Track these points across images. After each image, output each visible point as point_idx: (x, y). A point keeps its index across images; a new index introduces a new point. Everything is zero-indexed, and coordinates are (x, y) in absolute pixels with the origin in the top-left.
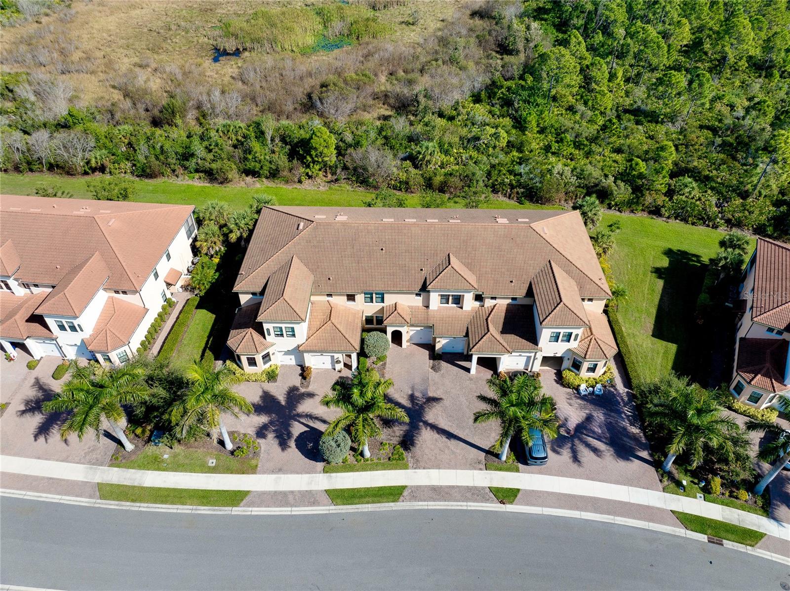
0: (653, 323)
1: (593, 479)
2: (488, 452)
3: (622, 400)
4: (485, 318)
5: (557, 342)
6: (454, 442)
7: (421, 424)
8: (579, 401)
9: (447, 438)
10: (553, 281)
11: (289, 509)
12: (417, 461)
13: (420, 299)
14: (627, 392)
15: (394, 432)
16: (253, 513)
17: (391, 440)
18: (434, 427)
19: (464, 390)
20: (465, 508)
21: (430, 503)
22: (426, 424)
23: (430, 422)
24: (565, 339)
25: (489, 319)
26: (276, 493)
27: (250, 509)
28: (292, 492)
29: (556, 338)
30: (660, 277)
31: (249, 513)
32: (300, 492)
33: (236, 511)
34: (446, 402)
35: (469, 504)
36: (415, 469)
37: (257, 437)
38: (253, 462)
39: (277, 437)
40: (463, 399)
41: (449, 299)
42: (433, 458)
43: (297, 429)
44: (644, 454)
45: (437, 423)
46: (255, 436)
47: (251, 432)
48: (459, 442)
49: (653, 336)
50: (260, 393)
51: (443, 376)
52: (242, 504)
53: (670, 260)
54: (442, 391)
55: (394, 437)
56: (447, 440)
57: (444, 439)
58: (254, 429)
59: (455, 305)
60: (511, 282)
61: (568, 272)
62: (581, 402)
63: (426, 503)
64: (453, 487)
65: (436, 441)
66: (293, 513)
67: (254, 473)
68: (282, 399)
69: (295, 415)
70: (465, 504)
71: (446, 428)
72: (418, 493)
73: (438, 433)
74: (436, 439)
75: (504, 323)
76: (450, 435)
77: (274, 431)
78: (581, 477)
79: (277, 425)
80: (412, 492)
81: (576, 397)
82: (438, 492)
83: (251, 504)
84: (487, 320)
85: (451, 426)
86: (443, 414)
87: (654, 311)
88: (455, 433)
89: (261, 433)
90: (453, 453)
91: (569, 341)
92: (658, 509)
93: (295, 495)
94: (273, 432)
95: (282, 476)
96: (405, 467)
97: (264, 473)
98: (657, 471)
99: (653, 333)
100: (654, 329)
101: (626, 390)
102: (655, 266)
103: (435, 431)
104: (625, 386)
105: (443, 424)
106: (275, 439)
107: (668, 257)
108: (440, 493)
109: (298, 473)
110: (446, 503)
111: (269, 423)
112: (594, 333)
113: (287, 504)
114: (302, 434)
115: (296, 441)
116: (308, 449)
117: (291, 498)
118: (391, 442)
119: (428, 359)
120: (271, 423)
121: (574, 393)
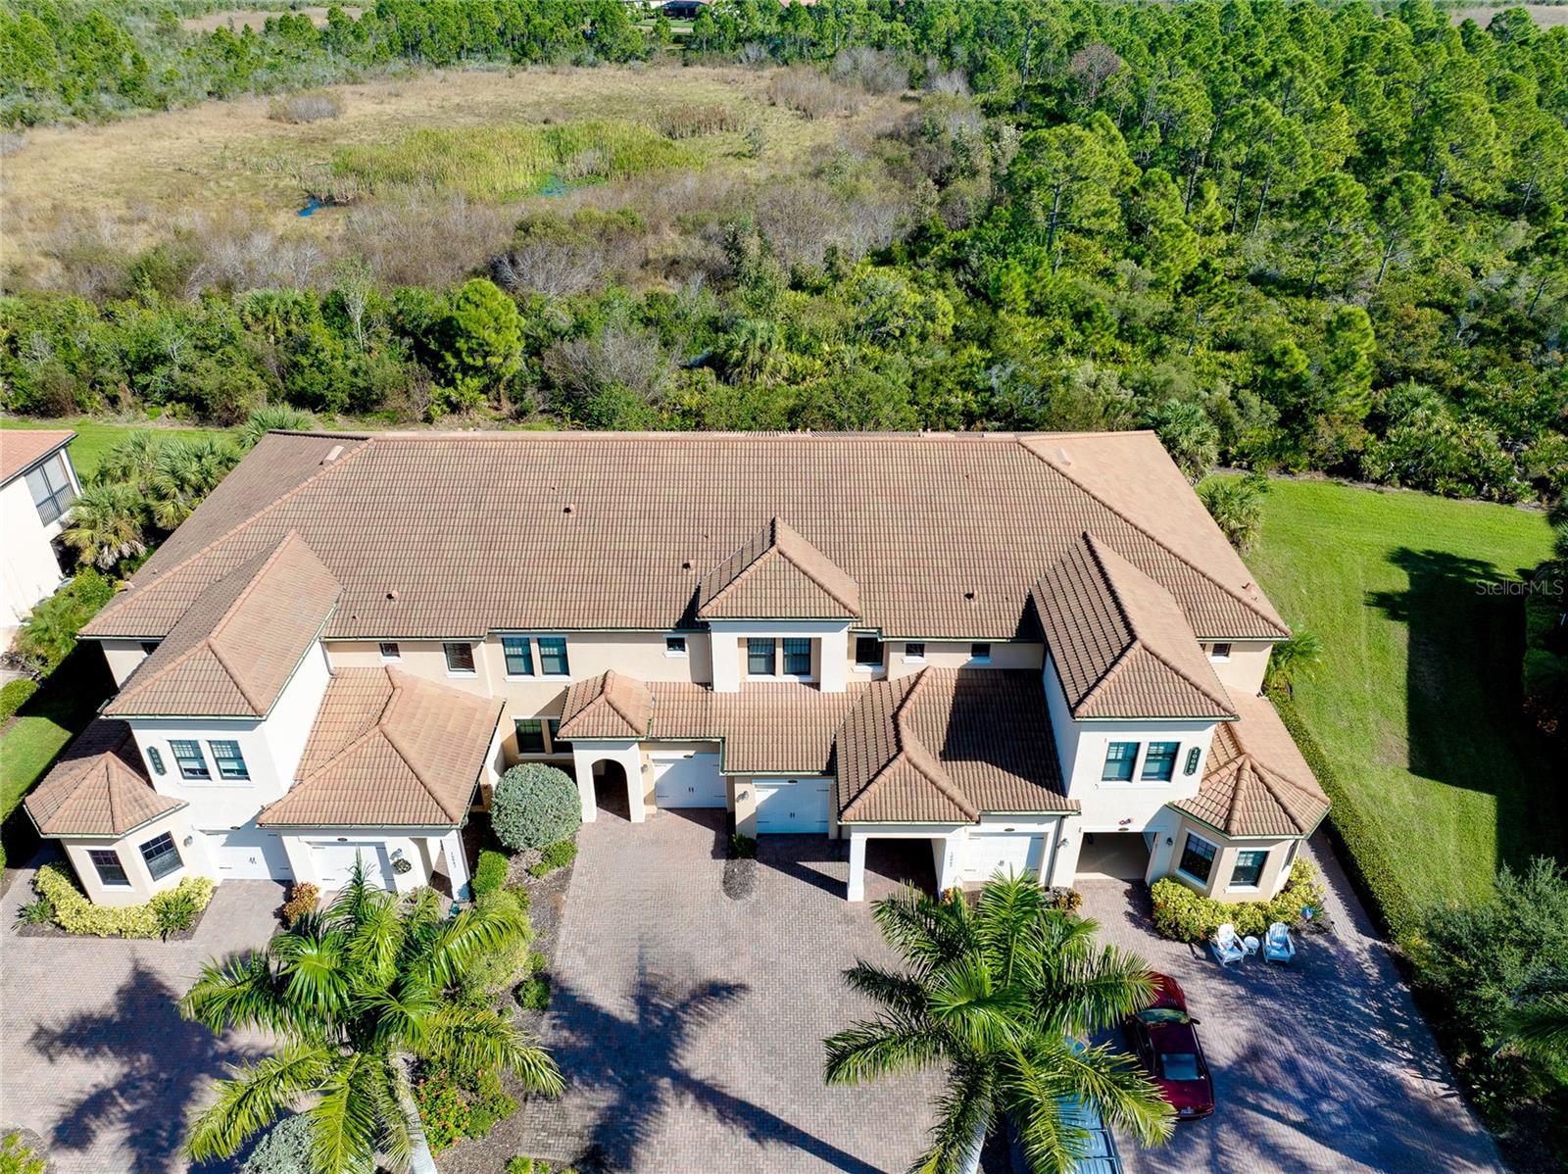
0: (1406, 734)
4: (889, 712)
5: (1129, 778)
6: (778, 1152)
7: (665, 1083)
8: (1218, 985)
9: (752, 1136)
10: (1102, 587)
13: (682, 658)
14: (1373, 949)
15: (563, 1116)
17: (547, 1147)
18: (711, 1096)
22: (684, 1082)
23: (698, 1075)
24: (1155, 767)
25: (903, 713)
29: (1127, 765)
30: (1394, 615)
34: (760, 1001)
37: (54, 1143)
39: (132, 1141)
41: (774, 655)
45: (722, 1078)
46: (48, 1141)
47: (40, 1121)
48: (798, 1150)
49: (1413, 770)
50: (122, 976)
51: (755, 910)
53: (1411, 576)
54: (748, 960)
55: (558, 1134)
56: (752, 1144)
57: (741, 1140)
58: (54, 1113)
59: (795, 679)
60: (970, 596)
61: (1144, 566)
62: (1222, 987)
65: (715, 1149)
69: (219, 1057)
71: (756, 1100)
73: (722, 1117)
74: (714, 1141)
75: (951, 727)
76: (764, 1126)
77: (130, 1118)
79: (143, 1096)
81: (1203, 969)
84: (895, 717)
85: (773, 1089)
86: (748, 1045)
87: (1398, 703)
88: (784, 1117)
89: (76, 1125)
91: (1167, 775)
94: (125, 1120)
99: (1411, 762)
100: (1411, 751)
101: (1368, 941)
102: (1374, 590)
103: (712, 1110)
104: (1362, 929)
105: (746, 1084)
106: (125, 1151)
107: (1404, 568)
111: (119, 1086)
112: (1248, 750)
118: (547, 1156)
119: (709, 855)
120: (126, 1085)
121: (1197, 958)
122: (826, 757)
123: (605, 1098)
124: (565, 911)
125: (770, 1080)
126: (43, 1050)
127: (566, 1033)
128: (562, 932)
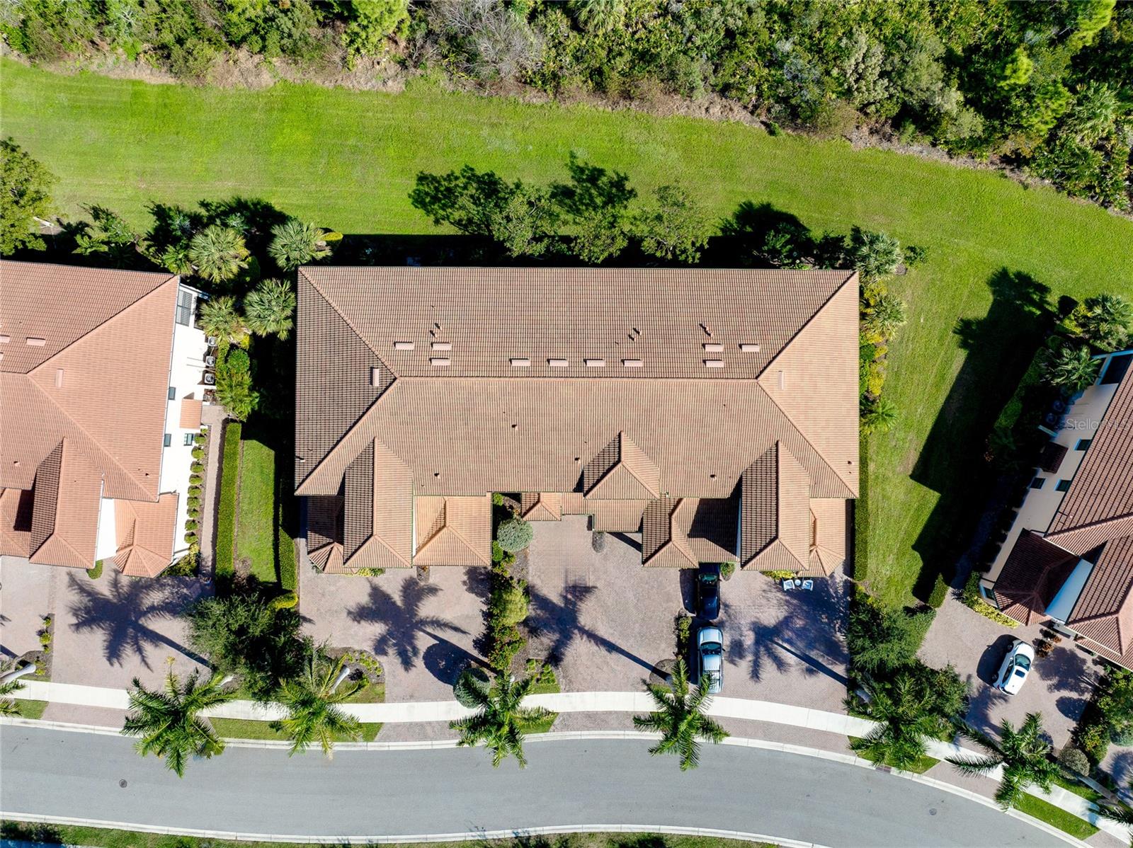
0: (920, 450)
1: (771, 700)
2: (655, 670)
3: (836, 592)
4: (668, 511)
6: (615, 656)
7: (576, 631)
8: (779, 595)
9: (607, 650)
11: (430, 742)
12: (570, 681)
14: (846, 582)
15: (542, 643)
16: (391, 749)
17: (539, 655)
18: (592, 636)
19: (632, 581)
20: (622, 737)
21: (583, 732)
22: (583, 631)
23: (587, 628)
25: (674, 516)
26: (411, 726)
27: (387, 744)
28: (430, 723)
30: (964, 345)
31: (386, 749)
32: (438, 722)
33: (372, 746)
35: (627, 732)
36: (568, 691)
37: (376, 654)
38: (378, 689)
40: (630, 595)
42: (589, 677)
43: (424, 642)
44: (840, 669)
45: (595, 629)
46: (373, 653)
47: (368, 647)
48: (621, 656)
49: (912, 477)
50: (368, 590)
51: (606, 558)
52: (376, 739)
54: (603, 582)
55: (542, 650)
56: (606, 653)
57: (604, 652)
58: (370, 643)
60: (713, 476)
61: (802, 460)
62: (782, 599)
63: (579, 733)
64: (610, 713)
65: (594, 656)
66: (435, 747)
67: (382, 701)
68: (397, 598)
69: (417, 622)
70: (622, 732)
71: (606, 637)
72: (571, 720)
73: (597, 644)
74: (593, 653)
75: (695, 522)
76: (611, 647)
77: (395, 645)
78: (758, 698)
79: (397, 637)
80: (564, 719)
82: (594, 719)
83: (387, 738)
84: (671, 515)
85: (612, 634)
86: (604, 618)
87: (930, 422)
88: (617, 644)
89: (380, 647)
90: (613, 670)
92: (835, 734)
93: (434, 727)
95: (415, 704)
96: (557, 690)
97: (394, 701)
98: (848, 691)
99: (913, 472)
101: (845, 577)
102: (965, 317)
103: (592, 641)
104: (845, 573)
105: (603, 631)
106: (397, 657)
108: (595, 720)
109: (432, 701)
110: (602, 732)
111: (388, 634)
112: (817, 543)
113: (425, 738)
114: (430, 649)
115: (424, 658)
116: (440, 669)
117: (429, 730)
118: (539, 658)
119: (586, 529)
120: (390, 633)
121: (776, 584)
122: (638, 525)
123: (556, 636)
124: (530, 558)
125: (611, 631)
126: (355, 619)
127: (539, 612)
128: (530, 568)
